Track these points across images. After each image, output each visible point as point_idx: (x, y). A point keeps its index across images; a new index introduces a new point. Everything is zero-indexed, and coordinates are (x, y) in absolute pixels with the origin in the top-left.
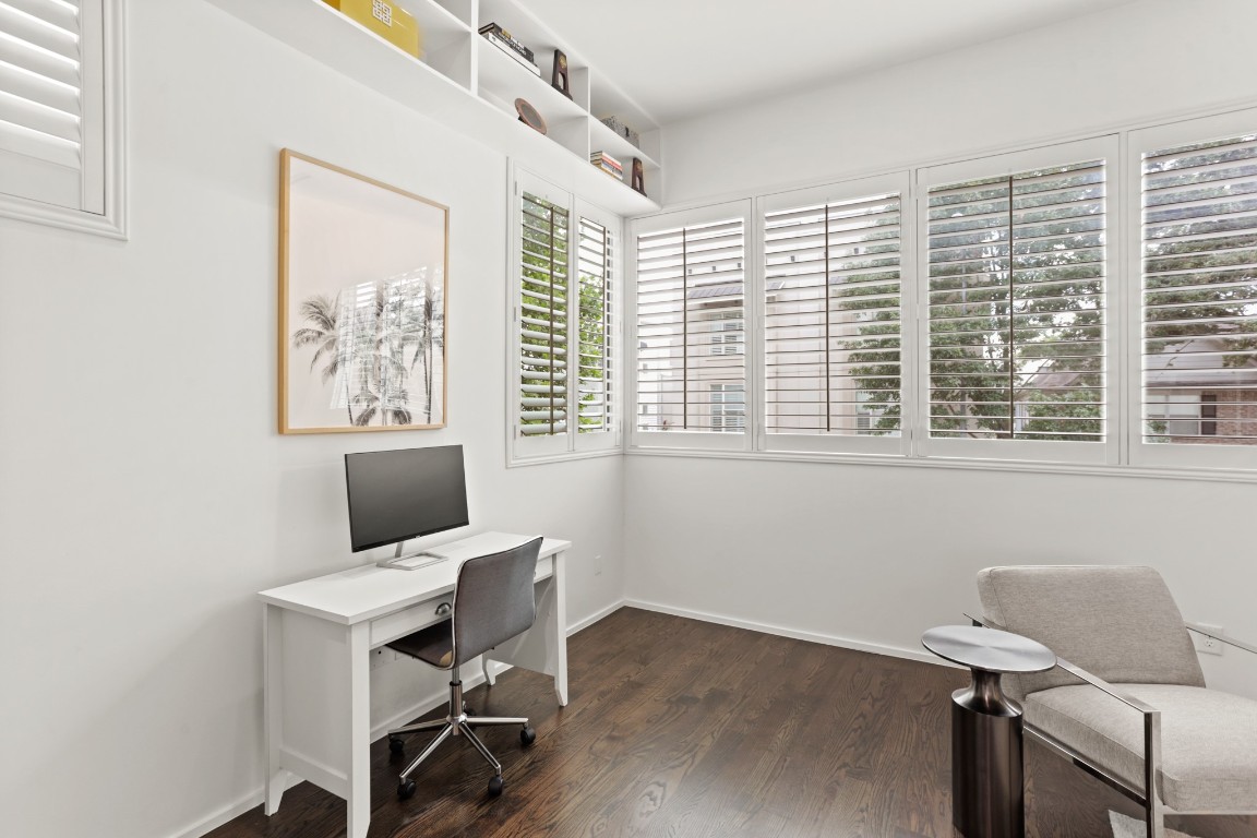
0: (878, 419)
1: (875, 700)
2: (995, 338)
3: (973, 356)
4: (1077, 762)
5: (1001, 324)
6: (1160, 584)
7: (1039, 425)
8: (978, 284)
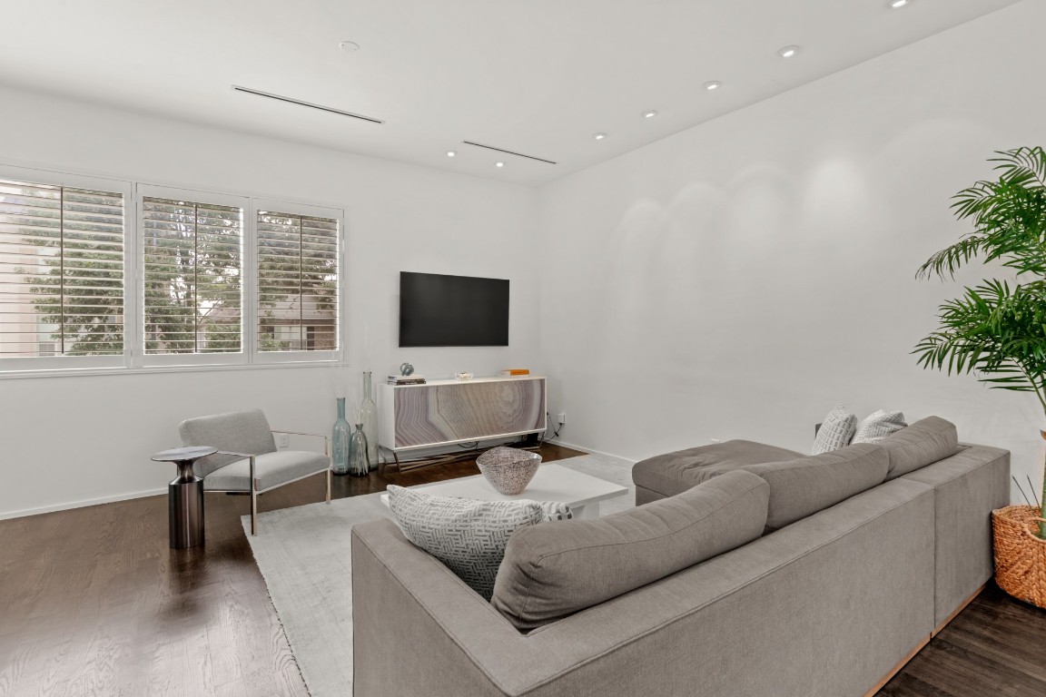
0: (72, 345)
1: (111, 523)
2: (180, 282)
3: (162, 295)
4: (227, 493)
5: (185, 270)
6: (263, 415)
7: (211, 345)
8: (168, 237)
